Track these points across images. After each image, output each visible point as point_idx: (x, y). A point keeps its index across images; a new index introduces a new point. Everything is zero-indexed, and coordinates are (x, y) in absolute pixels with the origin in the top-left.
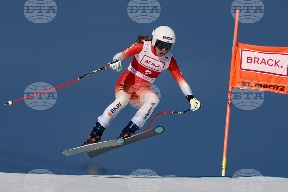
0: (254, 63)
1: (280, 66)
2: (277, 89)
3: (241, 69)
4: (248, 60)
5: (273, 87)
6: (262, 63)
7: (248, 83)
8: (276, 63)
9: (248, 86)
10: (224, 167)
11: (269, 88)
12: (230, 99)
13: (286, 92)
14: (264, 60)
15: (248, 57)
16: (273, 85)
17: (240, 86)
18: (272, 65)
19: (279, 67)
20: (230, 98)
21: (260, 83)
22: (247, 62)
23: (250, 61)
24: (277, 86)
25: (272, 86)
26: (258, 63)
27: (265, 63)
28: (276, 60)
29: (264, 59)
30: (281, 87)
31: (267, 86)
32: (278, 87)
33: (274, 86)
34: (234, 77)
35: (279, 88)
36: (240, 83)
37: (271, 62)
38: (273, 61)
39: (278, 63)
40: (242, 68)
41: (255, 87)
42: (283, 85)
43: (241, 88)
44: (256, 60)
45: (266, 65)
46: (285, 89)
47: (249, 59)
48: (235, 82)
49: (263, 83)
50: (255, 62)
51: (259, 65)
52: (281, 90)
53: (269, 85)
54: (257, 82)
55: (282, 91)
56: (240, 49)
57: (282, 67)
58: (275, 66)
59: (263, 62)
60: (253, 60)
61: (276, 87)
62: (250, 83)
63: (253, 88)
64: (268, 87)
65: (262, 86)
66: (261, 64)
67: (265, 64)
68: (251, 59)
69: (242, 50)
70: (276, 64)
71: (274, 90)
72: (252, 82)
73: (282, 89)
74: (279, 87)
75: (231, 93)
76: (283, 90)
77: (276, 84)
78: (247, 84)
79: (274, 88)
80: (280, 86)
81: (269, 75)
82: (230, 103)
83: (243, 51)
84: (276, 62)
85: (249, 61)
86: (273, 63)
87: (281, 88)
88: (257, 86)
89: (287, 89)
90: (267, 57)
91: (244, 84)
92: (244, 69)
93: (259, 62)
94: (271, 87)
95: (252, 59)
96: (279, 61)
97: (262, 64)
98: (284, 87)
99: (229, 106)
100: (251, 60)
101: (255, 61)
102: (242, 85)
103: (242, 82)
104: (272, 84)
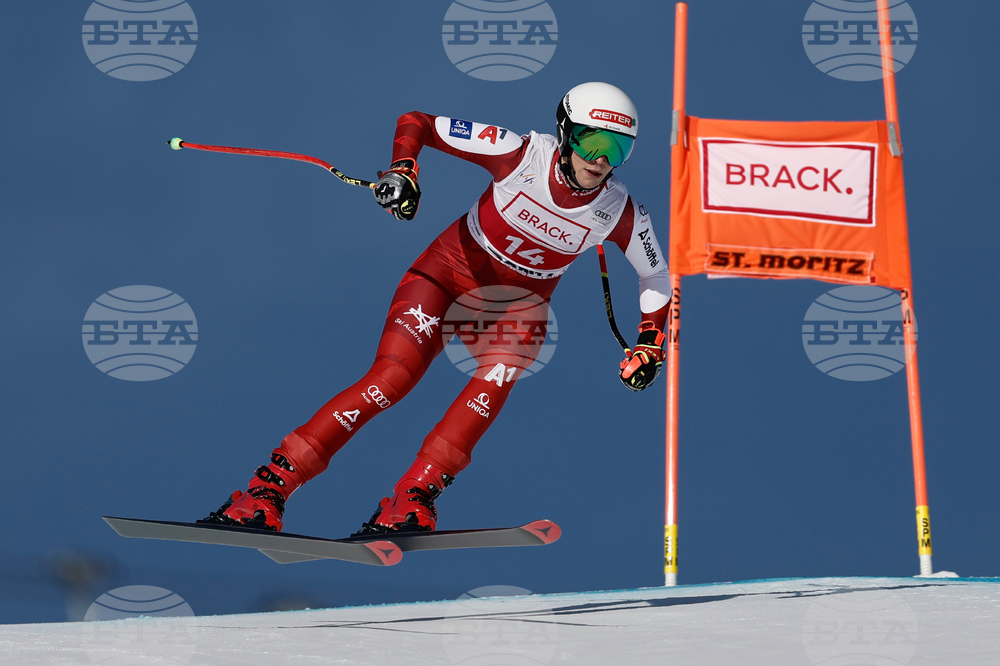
0: (752, 183)
1: (843, 189)
2: (838, 269)
3: (707, 207)
4: (729, 173)
5: (822, 265)
6: (778, 180)
7: (734, 254)
8: (828, 180)
9: (737, 264)
10: (671, 553)
11: (811, 267)
12: (676, 318)
13: (868, 278)
14: (784, 173)
15: (729, 166)
16: (823, 257)
17: (708, 267)
18: (816, 186)
19: (838, 191)
20: (675, 314)
21: (777, 251)
22: (729, 182)
23: (738, 178)
24: (836, 260)
25: (819, 260)
26: (766, 184)
27: (790, 181)
28: (826, 171)
29: (784, 168)
30: (852, 261)
31: (802, 262)
32: (840, 262)
33: (828, 260)
34: (687, 237)
35: (846, 266)
36: (706, 255)
37: (809, 178)
38: (817, 172)
39: (834, 180)
40: (710, 203)
41: (761, 269)
42: (859, 254)
43: (710, 276)
44: (756, 174)
45: (793, 186)
46: (867, 269)
47: (733, 169)
48: (688, 254)
49: (787, 253)
50: (756, 180)
51: (771, 188)
52: (853, 271)
53: (807, 259)
54: (765, 250)
55: (856, 277)
56: (700, 140)
57: (849, 191)
58: (825, 189)
59: (784, 177)
60: (747, 173)
61: (833, 263)
62: (742, 255)
63: (755, 271)
64: (806, 265)
65: (786, 263)
66: (775, 185)
67: (789, 185)
68: (739, 170)
69: (705, 143)
70: (829, 184)
71: (825, 273)
72: (748, 250)
73: (857, 268)
74: (845, 261)
75: (676, 296)
76: (860, 273)
77: (832, 253)
78: (732, 260)
79: (826, 268)
80: (849, 258)
81: (804, 222)
82: (678, 332)
83: (710, 146)
84: (829, 176)
85: (734, 178)
86: (819, 179)
87: (852, 264)
88: (767, 265)
89: (872, 268)
90: (794, 158)
91: (721, 259)
92: (716, 204)
93: (771, 179)
94: (817, 266)
95: (743, 170)
96: (839, 171)
97: (779, 184)
98: (861, 262)
99: (675, 341)
100: (740, 174)
101: (753, 176)
102: (715, 264)
103: (713, 253)
104: (818, 252)
